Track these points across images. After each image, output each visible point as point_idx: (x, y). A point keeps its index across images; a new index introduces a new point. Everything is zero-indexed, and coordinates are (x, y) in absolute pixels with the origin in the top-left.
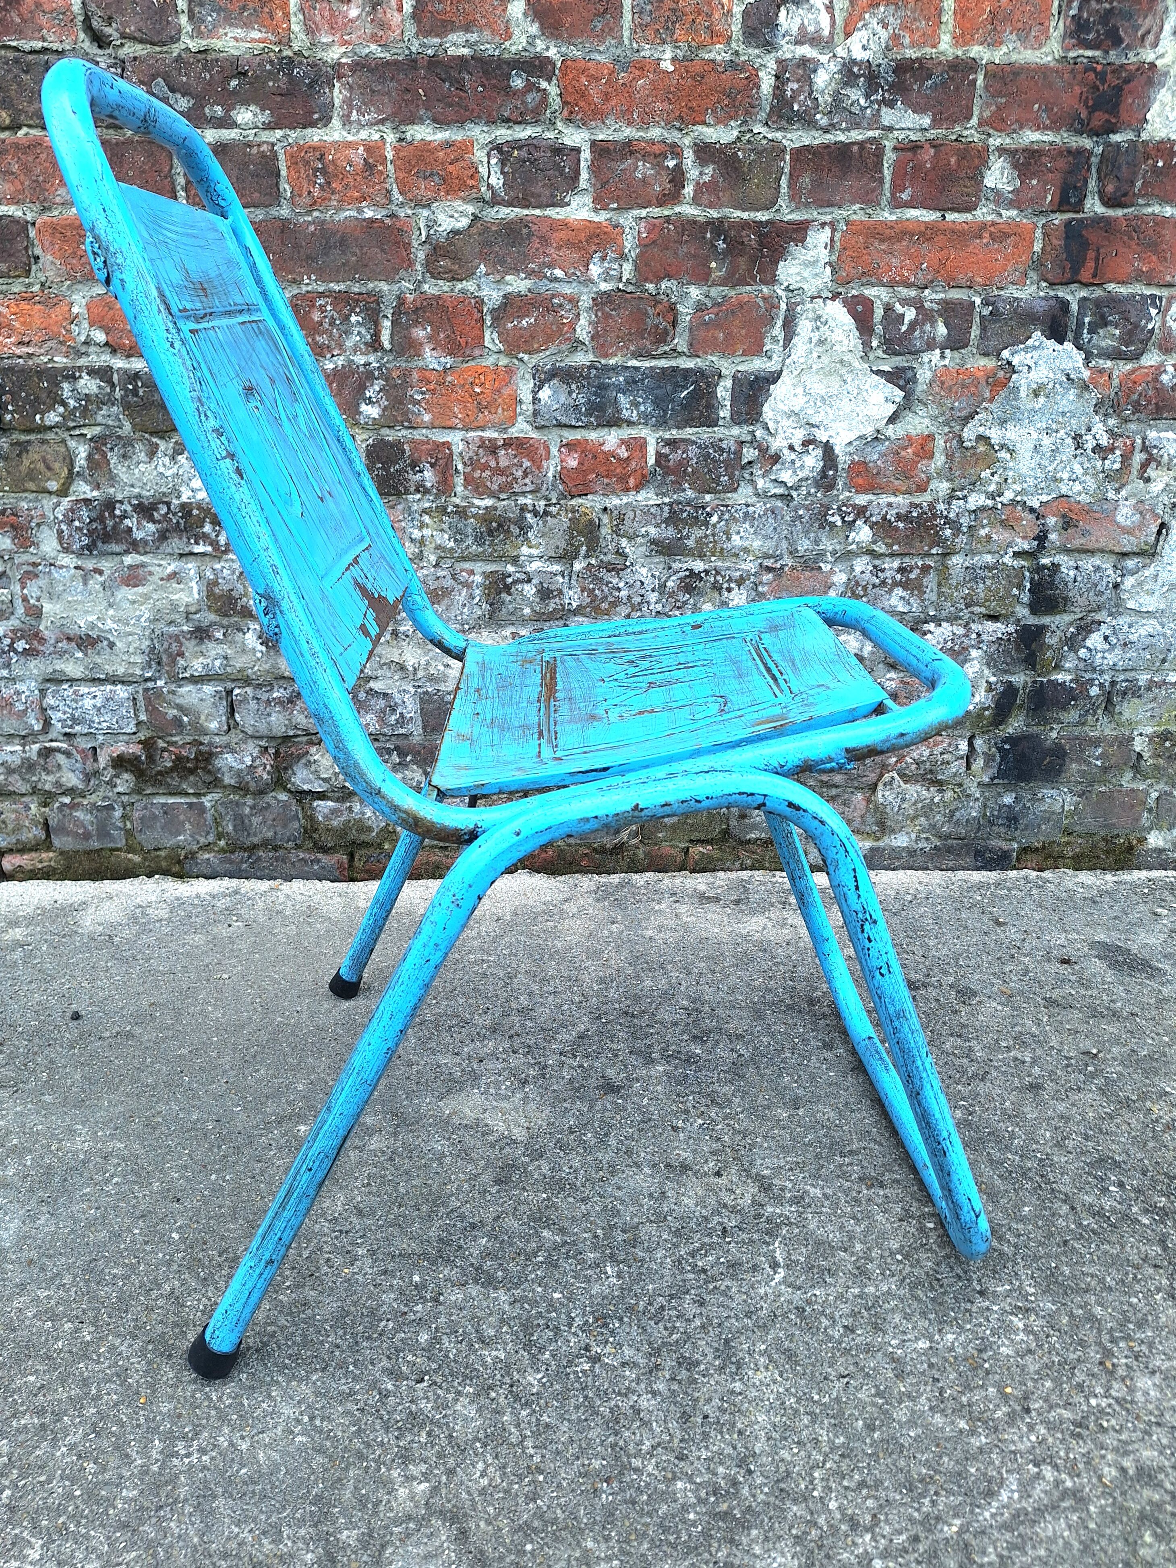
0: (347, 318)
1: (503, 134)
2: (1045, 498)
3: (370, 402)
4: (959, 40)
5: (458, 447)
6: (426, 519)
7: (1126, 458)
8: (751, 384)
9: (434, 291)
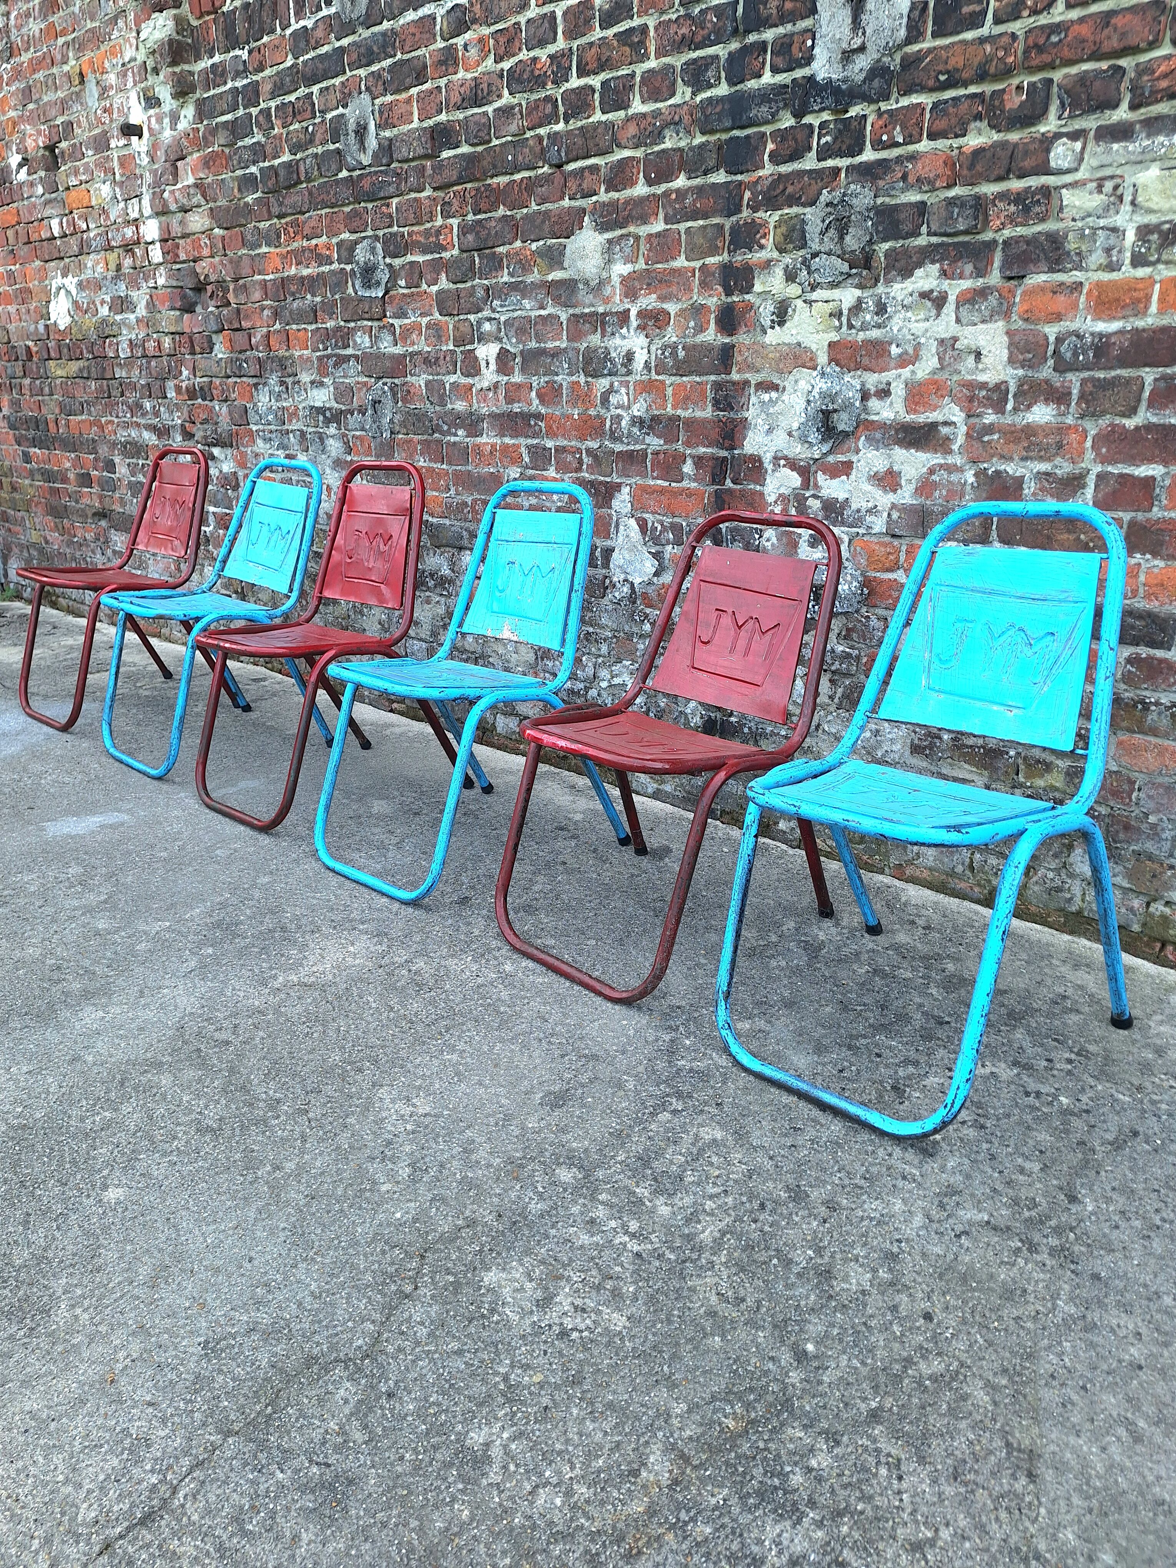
1: (530, 441)
4: (674, 407)
8: (606, 552)
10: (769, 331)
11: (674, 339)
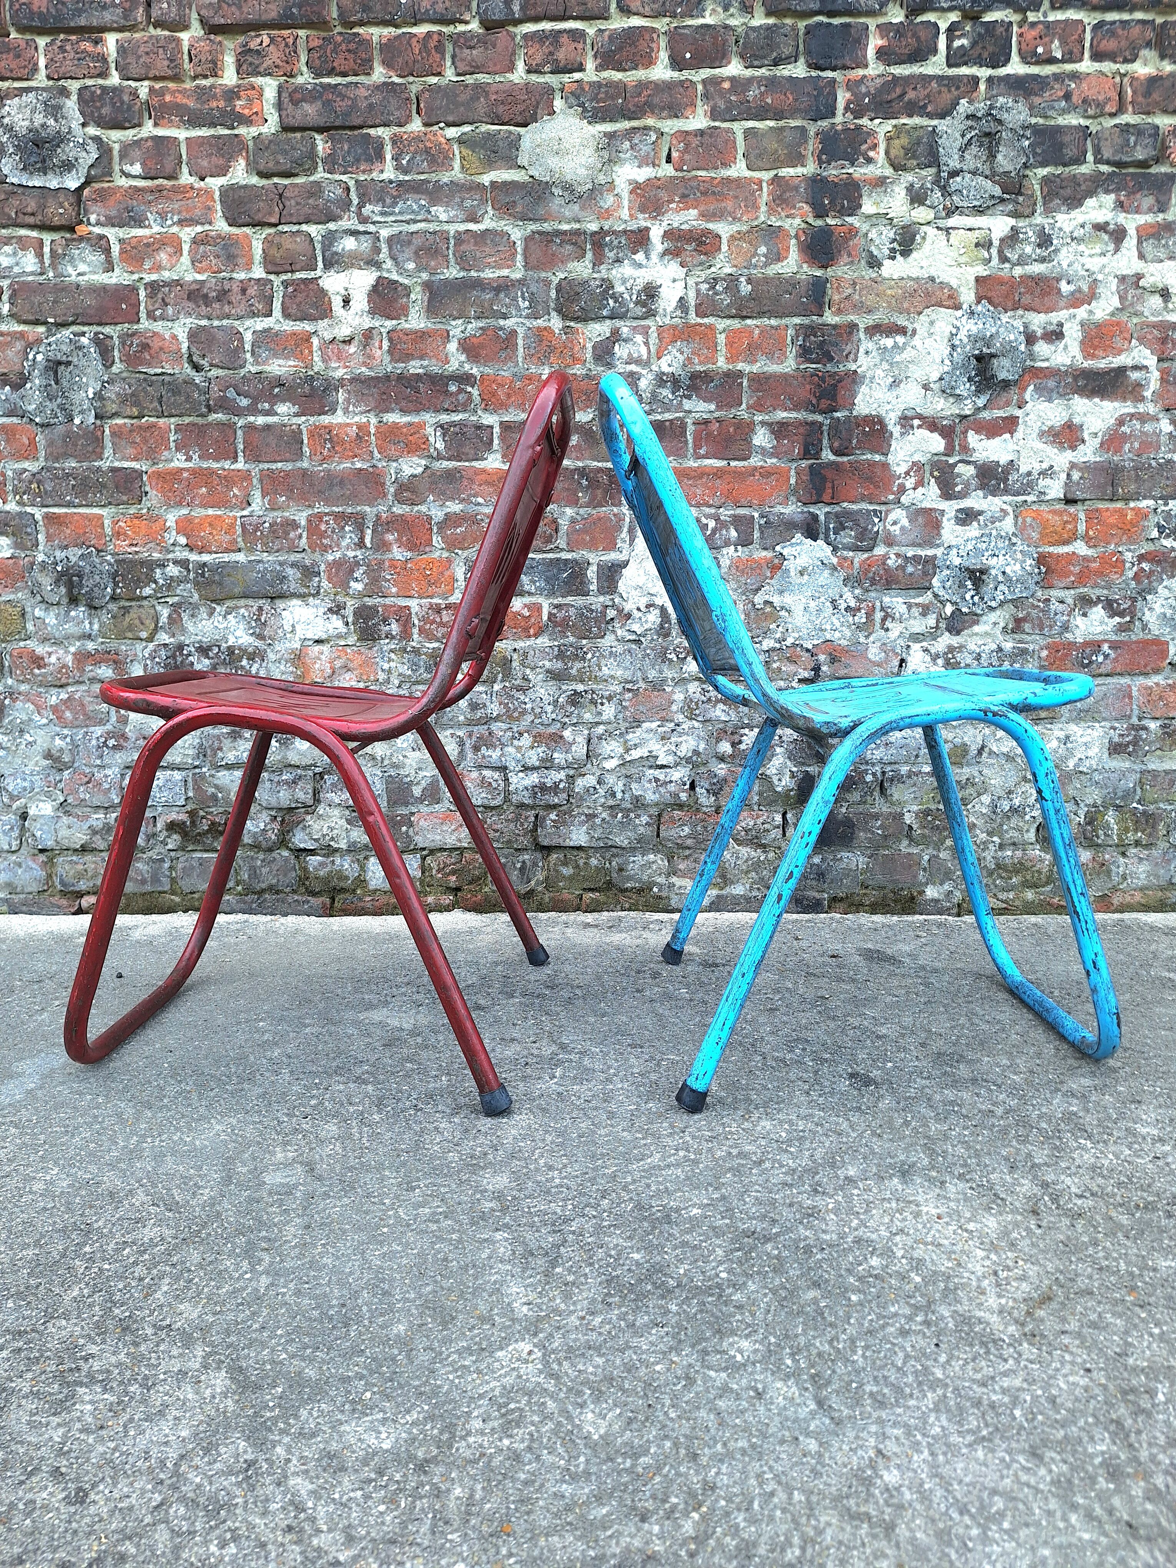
0: (343, 528)
1: (444, 418)
2: (816, 642)
3: (357, 580)
4: (729, 360)
5: (415, 609)
6: (392, 655)
7: (870, 615)
8: (610, 568)
9: (400, 512)
10: (887, 263)
11: (728, 270)
